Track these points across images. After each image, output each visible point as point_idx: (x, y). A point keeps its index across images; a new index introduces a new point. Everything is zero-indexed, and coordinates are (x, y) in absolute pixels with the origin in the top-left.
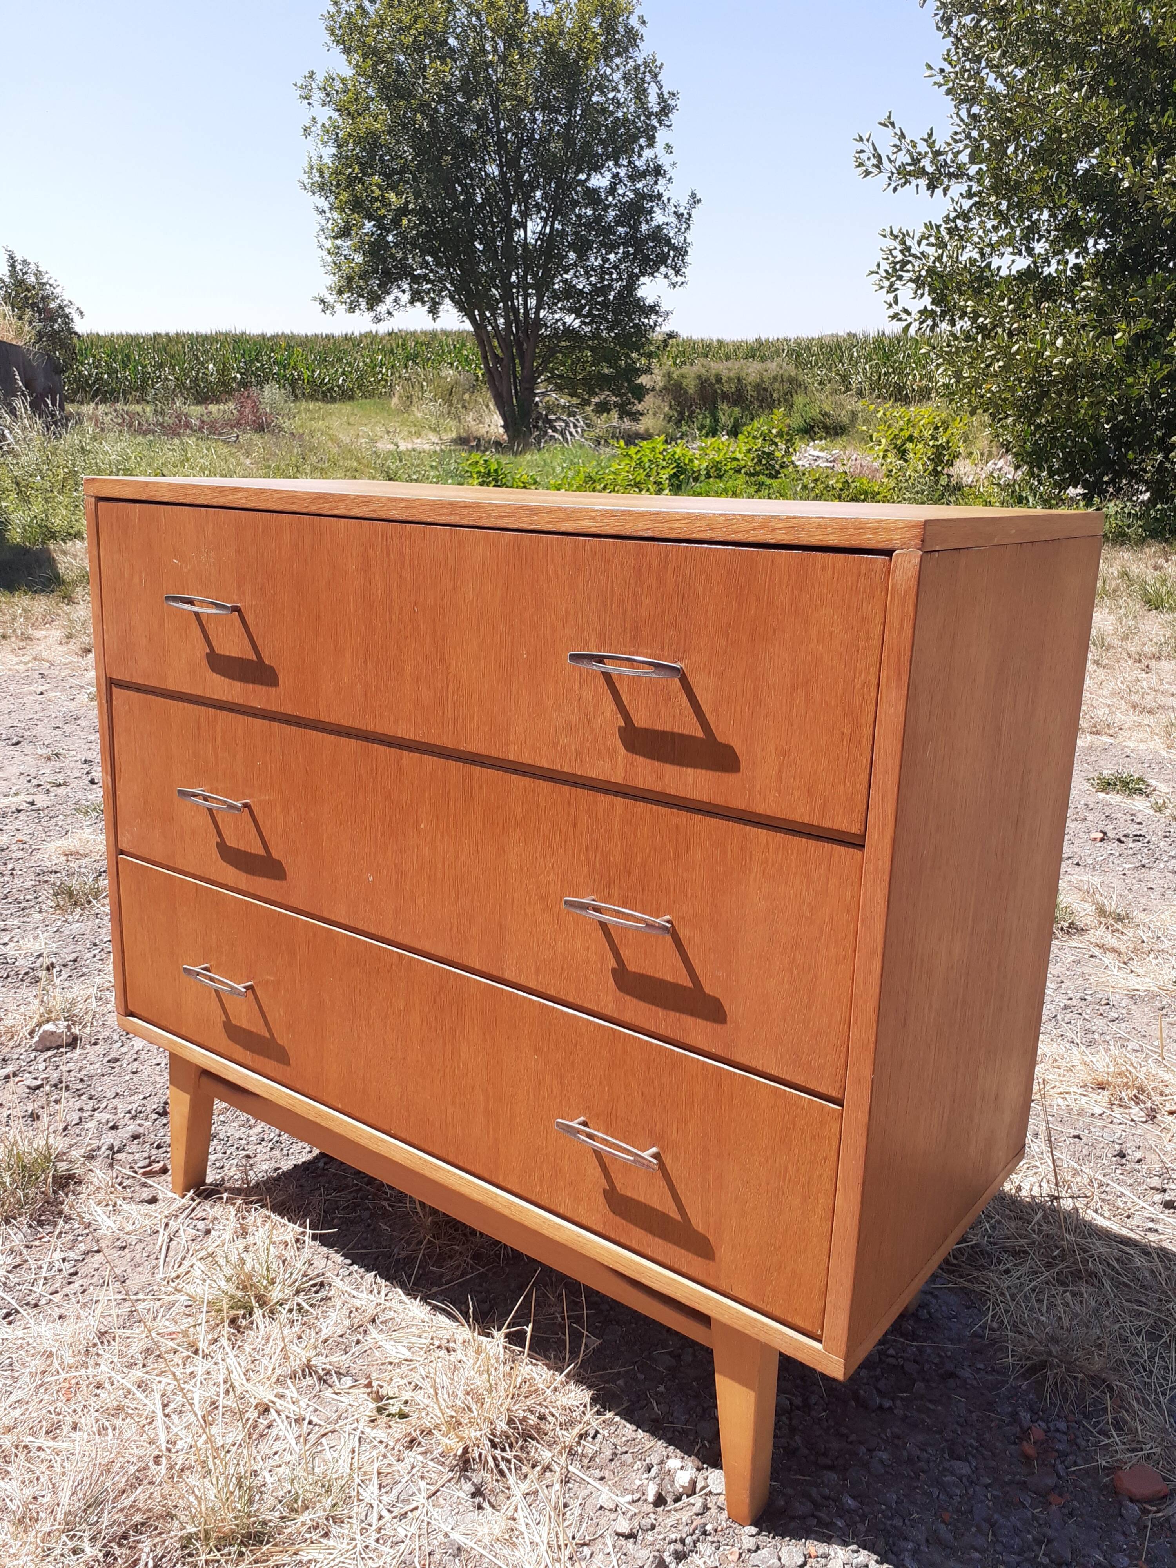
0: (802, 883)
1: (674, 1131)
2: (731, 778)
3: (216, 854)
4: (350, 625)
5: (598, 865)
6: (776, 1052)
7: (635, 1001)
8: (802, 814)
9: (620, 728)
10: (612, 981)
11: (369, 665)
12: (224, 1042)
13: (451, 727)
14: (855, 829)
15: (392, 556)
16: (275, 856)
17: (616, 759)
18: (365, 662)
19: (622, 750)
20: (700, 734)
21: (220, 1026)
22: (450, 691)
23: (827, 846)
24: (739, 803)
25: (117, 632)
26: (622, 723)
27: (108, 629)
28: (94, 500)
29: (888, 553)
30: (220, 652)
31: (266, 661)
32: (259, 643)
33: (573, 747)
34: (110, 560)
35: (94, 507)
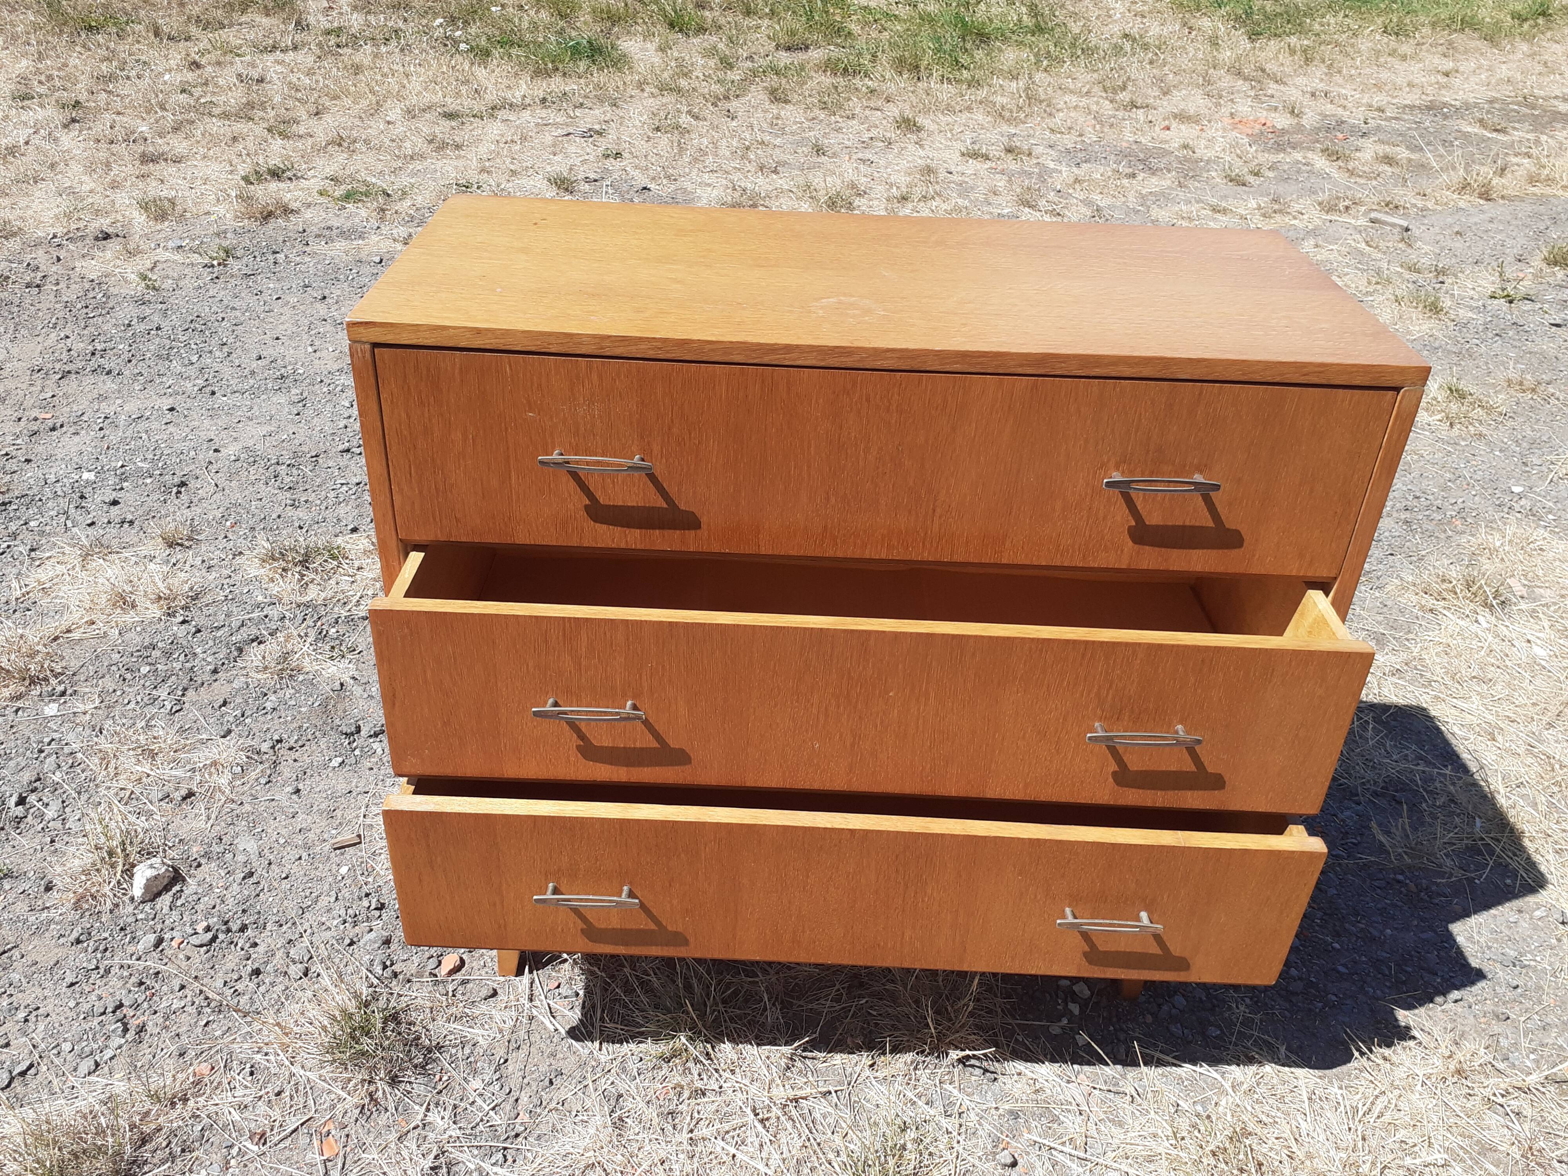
8: (1292, 569)
14: (1333, 574)
25: (421, 492)
26: (1134, 523)
27: (401, 490)
28: (368, 347)
29: (1397, 389)
30: (607, 503)
31: (682, 507)
32: (672, 491)
33: (1077, 547)
34: (404, 415)
35: (368, 355)
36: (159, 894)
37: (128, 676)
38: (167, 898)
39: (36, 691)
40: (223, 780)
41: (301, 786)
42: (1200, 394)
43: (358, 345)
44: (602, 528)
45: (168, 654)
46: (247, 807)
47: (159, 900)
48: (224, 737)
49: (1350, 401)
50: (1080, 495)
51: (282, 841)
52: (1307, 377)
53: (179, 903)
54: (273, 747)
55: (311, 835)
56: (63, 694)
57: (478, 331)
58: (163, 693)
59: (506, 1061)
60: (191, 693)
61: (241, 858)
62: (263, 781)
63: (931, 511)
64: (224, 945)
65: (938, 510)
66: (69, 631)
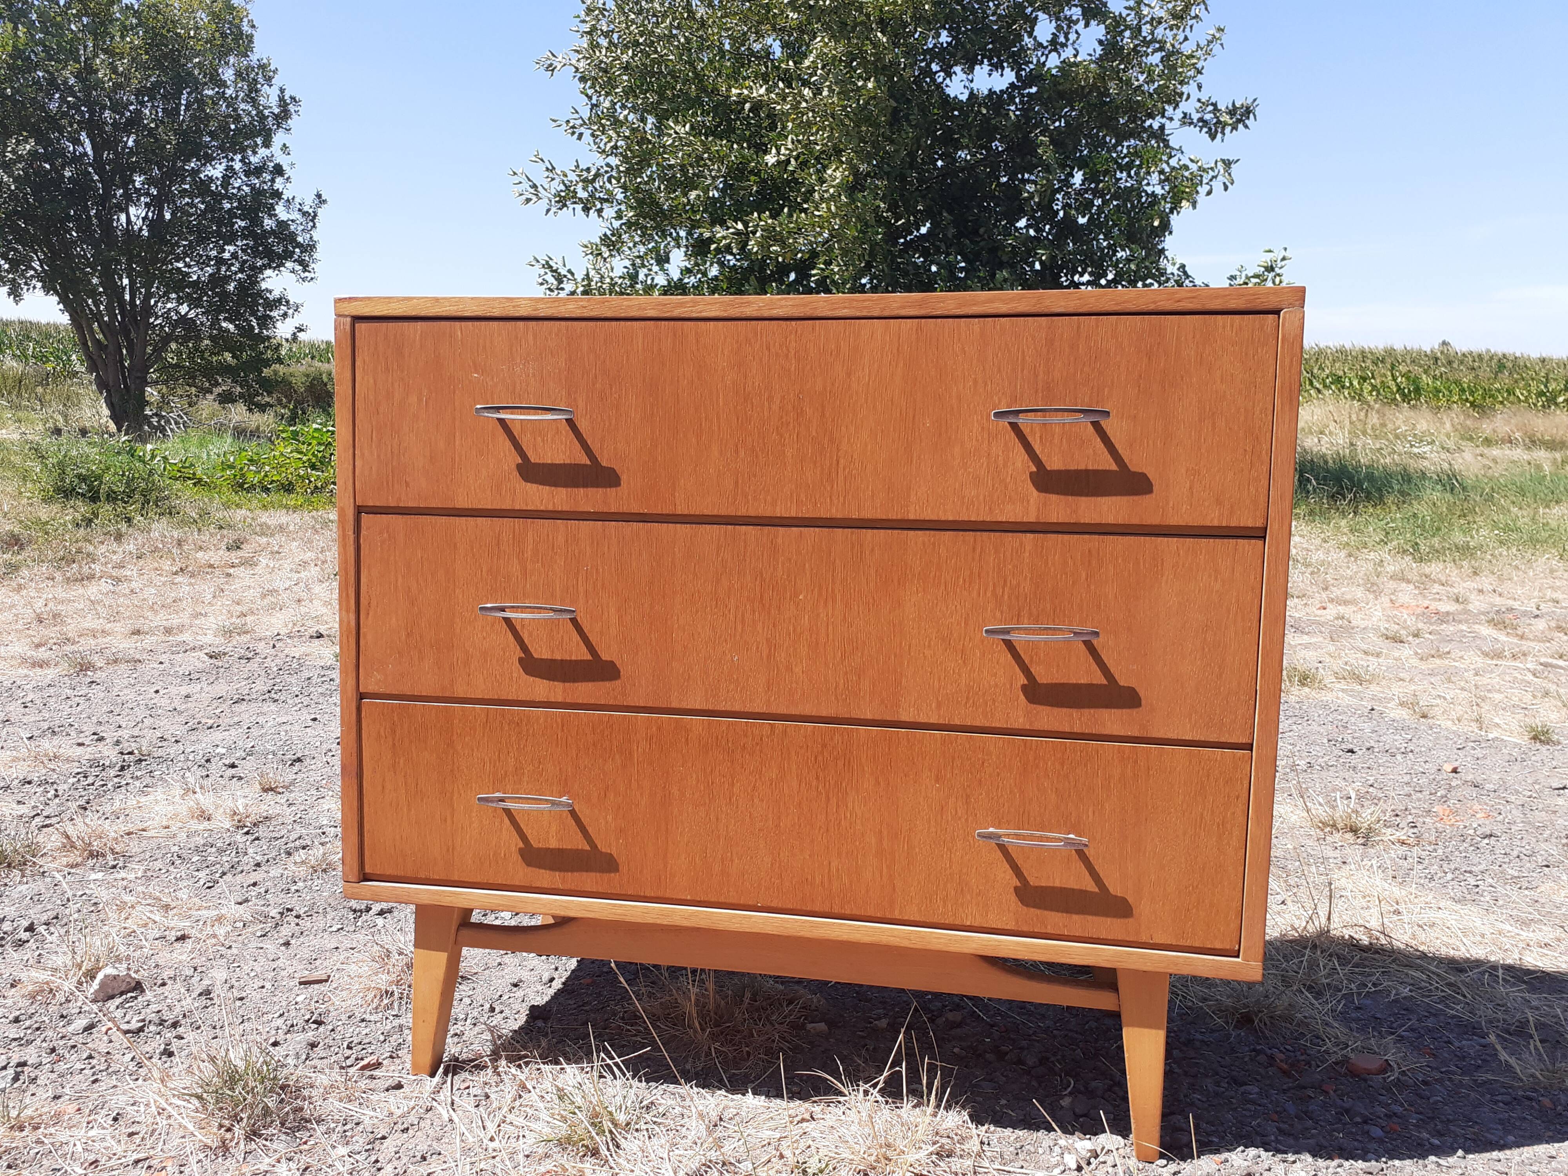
0: (1210, 576)
1: (1090, 813)
2: (1145, 500)
3: (517, 670)
4: (718, 418)
5: (1006, 597)
6: (1190, 719)
7: (1048, 709)
8: (1214, 518)
9: (1031, 473)
10: (1022, 697)
11: (742, 454)
12: (522, 873)
13: (841, 499)
14: (1259, 524)
15: (773, 350)
16: (605, 657)
17: (1028, 501)
18: (737, 452)
19: (1035, 493)
20: (1114, 467)
21: (516, 857)
22: (841, 466)
23: (1232, 541)
24: (1154, 519)
25: (379, 456)
26: (1034, 469)
27: (363, 455)
28: (349, 319)
29: (1277, 312)
30: (537, 461)
31: (604, 464)
32: (595, 447)
33: (981, 498)
34: (372, 381)
35: (348, 328)
36: (112, 997)
37: (178, 862)
38: (118, 1001)
39: (91, 862)
40: (221, 931)
41: (293, 942)
42: (1079, 327)
43: (342, 319)
44: (532, 488)
45: (221, 851)
46: (234, 951)
47: (111, 1001)
48: (240, 904)
49: (1232, 326)
50: (977, 440)
51: (252, 974)
52: (1181, 304)
53: (127, 1005)
54: (282, 914)
55: (284, 973)
56: (114, 867)
57: (437, 300)
58: (202, 874)
59: (384, 1138)
60: (228, 877)
61: (206, 982)
62: (259, 934)
63: (835, 462)
64: (150, 1035)
65: (842, 461)
66: (144, 830)
